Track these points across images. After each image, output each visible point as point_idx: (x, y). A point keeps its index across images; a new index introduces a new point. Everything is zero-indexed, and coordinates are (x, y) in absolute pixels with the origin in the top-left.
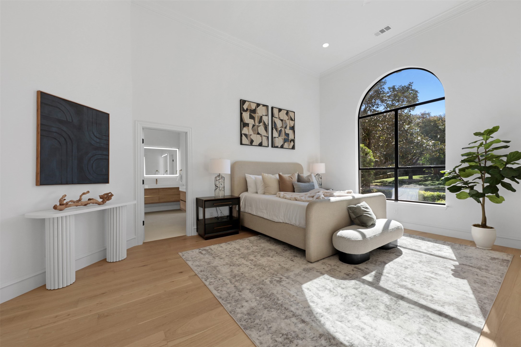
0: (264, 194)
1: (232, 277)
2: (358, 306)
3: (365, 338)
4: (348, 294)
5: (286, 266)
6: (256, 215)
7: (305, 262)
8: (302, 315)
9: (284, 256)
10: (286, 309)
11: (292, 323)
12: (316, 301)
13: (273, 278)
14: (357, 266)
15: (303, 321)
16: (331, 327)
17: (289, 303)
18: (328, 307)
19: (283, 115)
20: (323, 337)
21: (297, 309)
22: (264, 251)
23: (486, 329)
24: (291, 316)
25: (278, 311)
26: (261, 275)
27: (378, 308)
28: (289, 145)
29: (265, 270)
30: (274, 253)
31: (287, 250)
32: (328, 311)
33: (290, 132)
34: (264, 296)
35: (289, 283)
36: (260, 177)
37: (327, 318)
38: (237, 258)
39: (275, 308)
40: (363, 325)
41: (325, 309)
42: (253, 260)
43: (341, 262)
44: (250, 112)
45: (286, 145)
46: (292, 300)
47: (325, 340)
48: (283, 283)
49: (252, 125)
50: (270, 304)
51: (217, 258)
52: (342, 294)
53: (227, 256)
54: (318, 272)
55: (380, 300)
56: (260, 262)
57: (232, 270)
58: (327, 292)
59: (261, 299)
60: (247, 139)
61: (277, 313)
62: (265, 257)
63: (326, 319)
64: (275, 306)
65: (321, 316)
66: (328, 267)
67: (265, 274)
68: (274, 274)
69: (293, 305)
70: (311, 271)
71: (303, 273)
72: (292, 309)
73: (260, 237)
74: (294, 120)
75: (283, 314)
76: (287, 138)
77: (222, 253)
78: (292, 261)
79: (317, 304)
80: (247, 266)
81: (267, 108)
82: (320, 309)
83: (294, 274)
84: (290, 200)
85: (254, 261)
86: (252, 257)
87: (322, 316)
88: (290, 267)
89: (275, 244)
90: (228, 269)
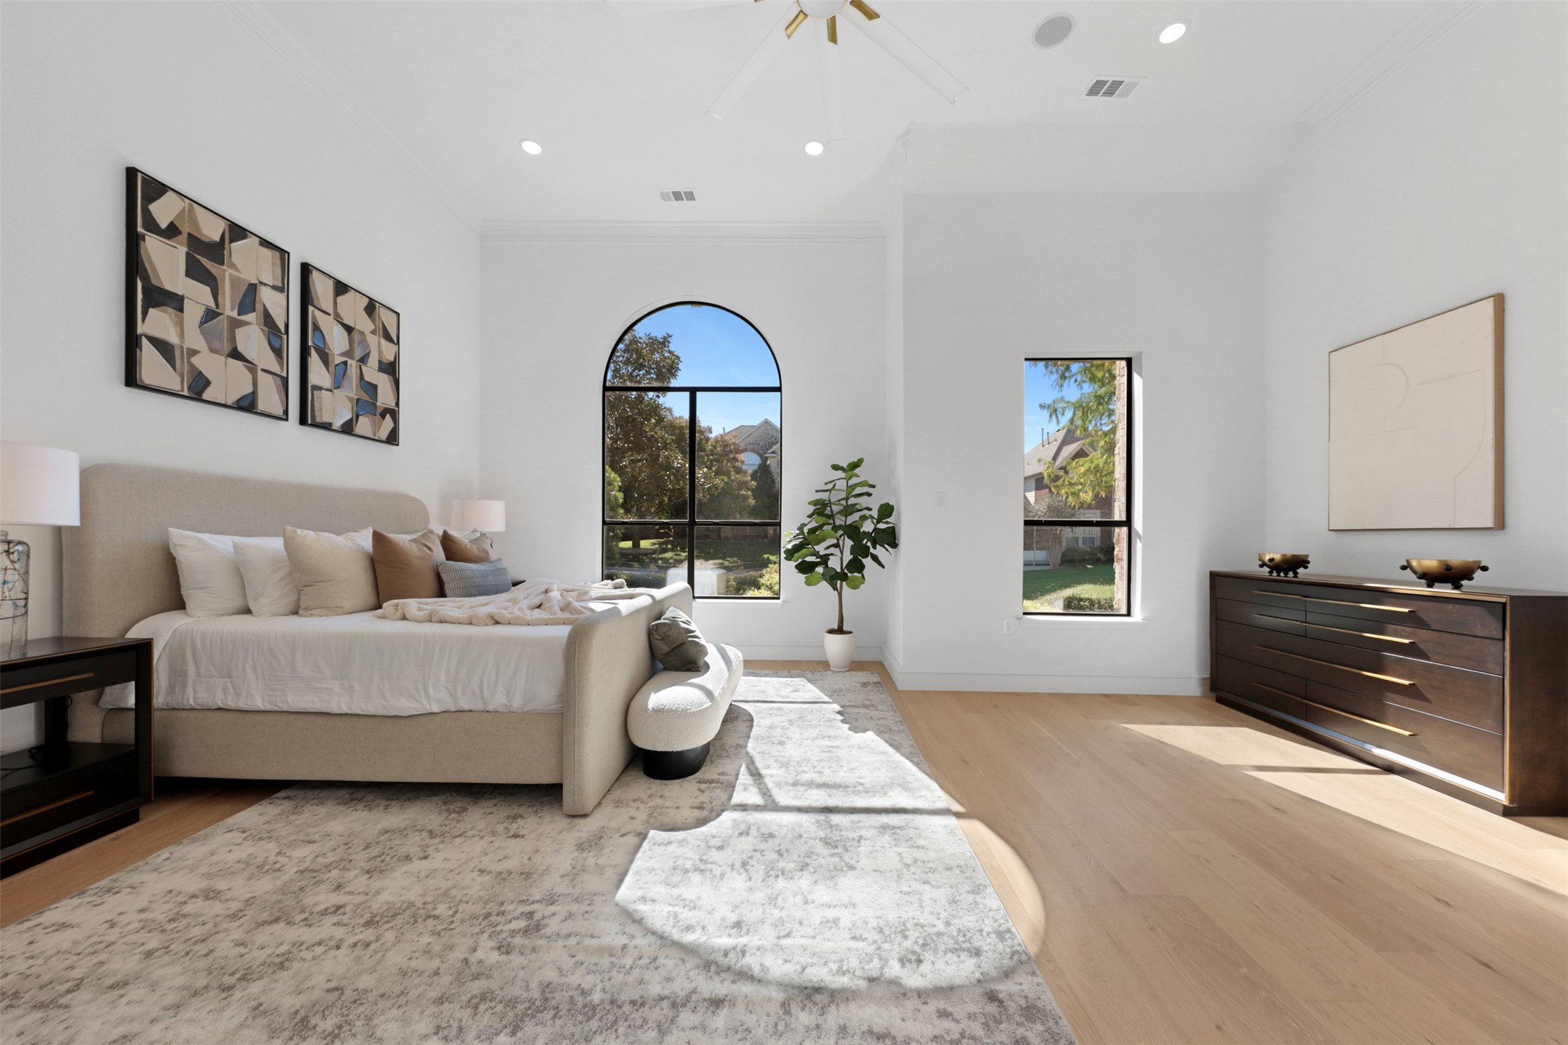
0: (295, 612)
1: (287, 1034)
2: (783, 873)
3: (854, 938)
4: (744, 857)
5: (512, 864)
6: (269, 707)
7: (562, 823)
8: (696, 988)
9: (471, 833)
10: (638, 1004)
11: (693, 1032)
12: (693, 922)
13: (499, 928)
14: (698, 775)
15: (716, 1003)
16: (783, 964)
17: (631, 978)
18: (733, 917)
19: (351, 308)
20: (792, 1006)
21: (669, 979)
22: (367, 847)
23: (957, 807)
24: (671, 1014)
25: (621, 1030)
26: (437, 948)
27: (818, 855)
28: (377, 427)
29: (436, 917)
30: (419, 838)
31: (464, 810)
32: (741, 928)
33: (383, 381)
34: (525, 1015)
35: (570, 916)
36: (276, 544)
37: (758, 949)
38: (238, 935)
39: (599, 1027)
40: (831, 914)
41: (733, 928)
42: (339, 907)
43: (658, 781)
44: (189, 247)
45: (364, 425)
46: (628, 961)
47: (803, 1009)
48: (553, 926)
49: (203, 308)
50: (572, 1029)
51: (84, 994)
52: (730, 863)
53: (149, 954)
54: (625, 835)
55: (804, 835)
56: (384, 897)
57: (254, 1003)
58: (696, 878)
59: (519, 1035)
60: (174, 368)
61: (622, 1038)
62: (392, 869)
63: (759, 953)
64: (594, 1024)
65: (740, 955)
66: (638, 808)
67: (451, 936)
68: (488, 916)
69: (646, 977)
70: (603, 840)
71: (585, 859)
72: (655, 989)
73: (288, 798)
74: (395, 341)
75: (642, 1026)
76: (369, 400)
77: (102, 957)
78: (516, 836)
79: (703, 928)
80: (332, 943)
81: (282, 259)
82: (720, 937)
83: (562, 876)
84: (471, 624)
85: (348, 909)
86: (323, 898)
87: (743, 952)
88: (525, 860)
89: (394, 803)
90: (227, 1014)
